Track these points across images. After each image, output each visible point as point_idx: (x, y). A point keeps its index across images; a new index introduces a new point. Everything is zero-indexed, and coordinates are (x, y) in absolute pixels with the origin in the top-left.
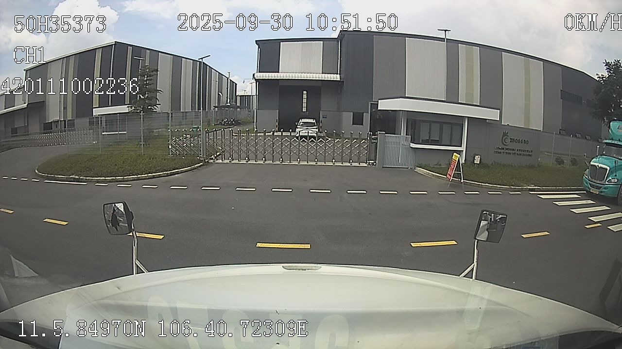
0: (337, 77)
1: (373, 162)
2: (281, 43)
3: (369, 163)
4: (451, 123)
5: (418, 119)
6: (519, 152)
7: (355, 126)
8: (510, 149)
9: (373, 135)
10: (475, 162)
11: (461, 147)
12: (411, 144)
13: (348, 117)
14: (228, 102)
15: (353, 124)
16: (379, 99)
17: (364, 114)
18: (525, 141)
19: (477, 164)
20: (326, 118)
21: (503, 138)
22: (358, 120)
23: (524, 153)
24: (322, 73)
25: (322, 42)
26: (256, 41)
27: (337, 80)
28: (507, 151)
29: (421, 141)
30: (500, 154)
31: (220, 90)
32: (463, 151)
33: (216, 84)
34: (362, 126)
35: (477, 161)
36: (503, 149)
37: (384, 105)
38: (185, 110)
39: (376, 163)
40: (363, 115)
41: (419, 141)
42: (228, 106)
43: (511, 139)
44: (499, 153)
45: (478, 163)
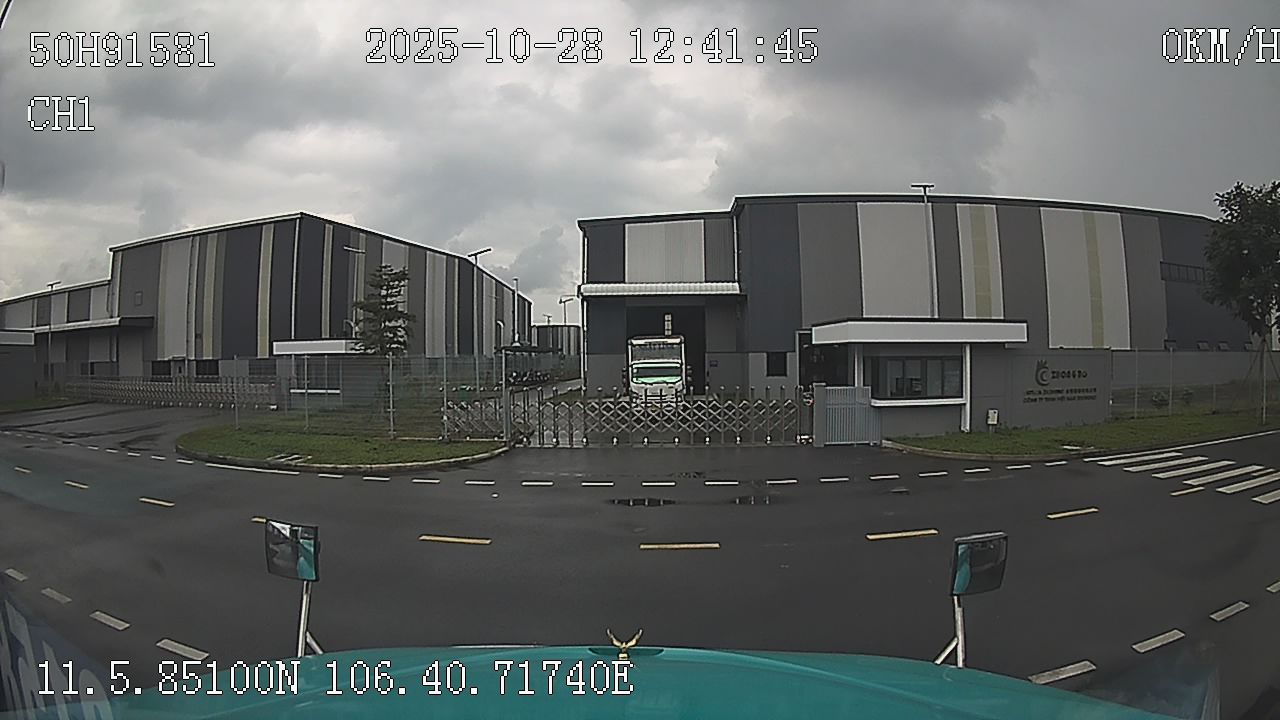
0: (733, 288)
1: (806, 437)
2: (627, 225)
3: (801, 439)
4: (941, 358)
5: (881, 355)
6: (1069, 395)
7: (770, 377)
8: (1052, 392)
9: (805, 391)
10: (990, 422)
11: (962, 397)
12: (873, 401)
13: (758, 362)
14: (516, 339)
15: (768, 375)
16: (814, 326)
17: (788, 354)
18: (1079, 372)
19: (993, 425)
20: (716, 366)
21: (1038, 371)
22: (777, 366)
23: (1081, 395)
24: (706, 282)
25: (702, 221)
26: (579, 222)
27: (734, 292)
28: (1047, 396)
29: (889, 394)
30: (1033, 403)
31: (500, 316)
32: (965, 404)
33: (491, 301)
34: (784, 378)
35: (993, 421)
36: (1040, 393)
37: (821, 336)
38: (434, 354)
39: (812, 438)
40: (786, 357)
41: (886, 392)
42: (516, 347)
43: (1053, 372)
44: (1032, 400)
45: (995, 423)
